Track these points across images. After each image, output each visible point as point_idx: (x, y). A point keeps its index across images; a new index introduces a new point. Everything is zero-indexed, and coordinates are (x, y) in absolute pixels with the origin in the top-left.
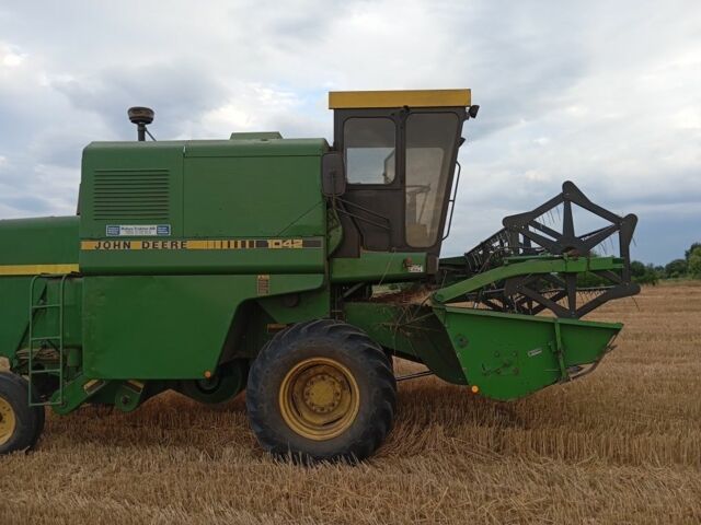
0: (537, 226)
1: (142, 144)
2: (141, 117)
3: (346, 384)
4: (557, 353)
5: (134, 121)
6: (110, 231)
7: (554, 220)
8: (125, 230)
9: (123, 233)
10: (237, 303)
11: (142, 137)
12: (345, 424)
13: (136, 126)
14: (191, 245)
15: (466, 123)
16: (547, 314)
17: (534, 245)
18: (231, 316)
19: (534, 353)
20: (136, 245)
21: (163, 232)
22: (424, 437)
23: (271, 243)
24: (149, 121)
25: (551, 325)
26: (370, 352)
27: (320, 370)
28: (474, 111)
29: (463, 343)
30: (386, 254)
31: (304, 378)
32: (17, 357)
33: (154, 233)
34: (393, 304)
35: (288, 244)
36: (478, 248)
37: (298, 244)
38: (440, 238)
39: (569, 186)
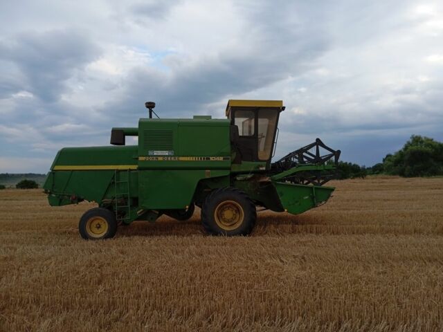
1: (150, 120)
2: (150, 106)
4: (314, 197)
5: (147, 107)
6: (150, 153)
9: (155, 154)
10: (198, 180)
11: (151, 116)
13: (148, 109)
19: (307, 197)
20: (160, 159)
21: (170, 154)
23: (211, 159)
24: (153, 107)
25: (312, 188)
27: (228, 206)
28: (283, 108)
31: (222, 209)
33: (167, 154)
35: (218, 159)
37: (221, 159)
38: (271, 157)
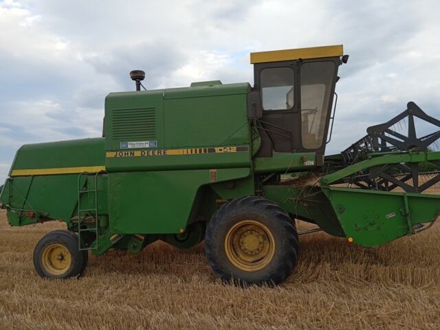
0: (391, 132)
1: (138, 92)
2: (138, 76)
3: (266, 237)
4: (406, 215)
5: (134, 79)
6: (122, 146)
7: (402, 128)
8: (131, 145)
9: (130, 147)
10: (198, 187)
11: (138, 89)
12: (266, 262)
13: (135, 82)
14: (169, 152)
15: (340, 67)
16: (399, 190)
17: (388, 145)
18: (194, 195)
19: (391, 216)
20: (138, 154)
21: (153, 145)
22: (317, 270)
23: (217, 150)
24: (142, 78)
25: (402, 197)
26: (280, 216)
27: (249, 228)
28: (345, 59)
29: (342, 210)
30: (290, 154)
31: (239, 232)
32: (71, 222)
33: (147, 146)
34: (294, 186)
35: (228, 149)
36: (350, 148)
37: (234, 149)
38: (325, 143)
39: (411, 105)
